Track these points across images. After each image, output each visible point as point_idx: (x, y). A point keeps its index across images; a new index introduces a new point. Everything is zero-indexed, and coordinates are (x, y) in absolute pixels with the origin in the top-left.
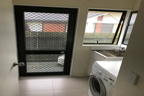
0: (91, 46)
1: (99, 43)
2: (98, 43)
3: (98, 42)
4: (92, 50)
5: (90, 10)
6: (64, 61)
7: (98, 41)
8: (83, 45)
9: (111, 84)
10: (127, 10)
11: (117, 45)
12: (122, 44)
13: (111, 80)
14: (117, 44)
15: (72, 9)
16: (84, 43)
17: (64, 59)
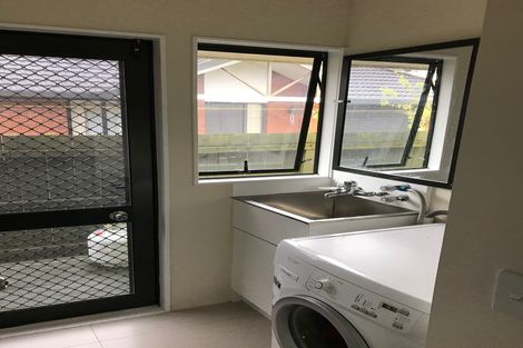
0: (231, 184)
1: (253, 172)
2: (246, 171)
3: (246, 168)
4: (237, 198)
5: (202, 47)
6: (125, 249)
7: (249, 164)
8: (200, 182)
9: (398, 326)
10: (330, 50)
11: (316, 176)
12: (333, 168)
13: (393, 309)
14: (316, 172)
15: (133, 42)
16: (201, 174)
17: (125, 240)
